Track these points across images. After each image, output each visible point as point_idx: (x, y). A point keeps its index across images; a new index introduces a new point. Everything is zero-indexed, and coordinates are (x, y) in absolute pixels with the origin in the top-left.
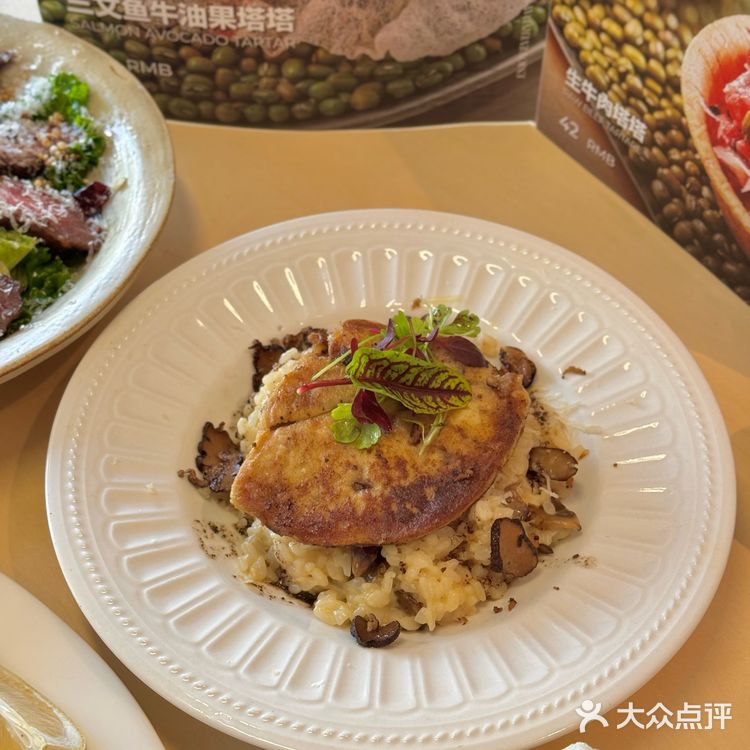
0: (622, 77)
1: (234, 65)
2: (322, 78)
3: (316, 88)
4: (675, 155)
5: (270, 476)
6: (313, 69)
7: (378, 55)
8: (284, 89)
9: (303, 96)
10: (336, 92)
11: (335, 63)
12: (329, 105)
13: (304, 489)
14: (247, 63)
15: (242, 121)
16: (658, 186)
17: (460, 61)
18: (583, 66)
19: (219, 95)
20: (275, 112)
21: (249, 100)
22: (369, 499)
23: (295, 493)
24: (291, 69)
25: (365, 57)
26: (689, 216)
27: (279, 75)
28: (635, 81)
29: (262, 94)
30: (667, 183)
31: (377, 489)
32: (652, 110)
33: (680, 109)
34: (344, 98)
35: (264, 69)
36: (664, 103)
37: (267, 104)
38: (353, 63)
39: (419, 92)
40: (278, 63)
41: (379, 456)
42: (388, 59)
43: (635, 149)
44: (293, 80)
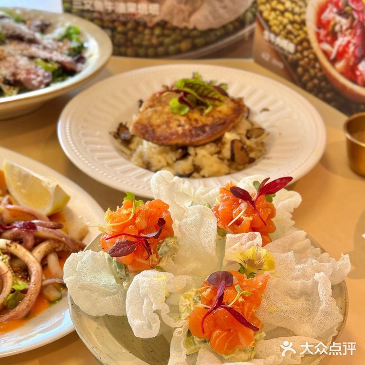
0: (285, 27)
1: (135, 29)
2: (168, 36)
3: (167, 40)
4: (306, 53)
5: (146, 122)
6: (166, 32)
7: (191, 26)
8: (154, 41)
9: (161, 44)
10: (175, 42)
11: (175, 29)
12: (172, 48)
13: (159, 126)
14: (140, 29)
15: (137, 55)
16: (300, 70)
17: (222, 31)
18: (270, 27)
19: (129, 44)
20: (151, 51)
21: (140, 46)
22: (184, 130)
23: (155, 127)
24: (157, 31)
25: (186, 28)
26: (312, 78)
27: (152, 34)
28: (289, 27)
29: (146, 43)
30: (303, 67)
31: (187, 127)
32: (296, 36)
33: (306, 33)
34: (177, 45)
35: (147, 32)
36: (301, 32)
37: (147, 47)
38: (181, 30)
39: (207, 44)
40: (152, 29)
41: (188, 117)
42: (195, 29)
43: (290, 57)
44: (158, 36)
